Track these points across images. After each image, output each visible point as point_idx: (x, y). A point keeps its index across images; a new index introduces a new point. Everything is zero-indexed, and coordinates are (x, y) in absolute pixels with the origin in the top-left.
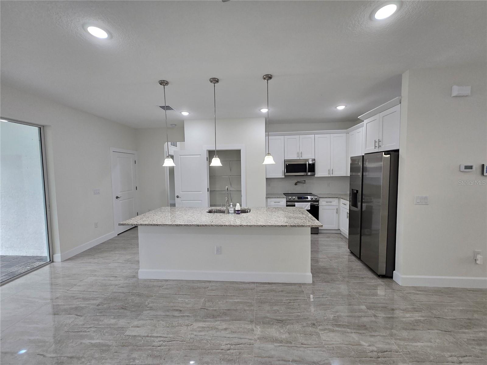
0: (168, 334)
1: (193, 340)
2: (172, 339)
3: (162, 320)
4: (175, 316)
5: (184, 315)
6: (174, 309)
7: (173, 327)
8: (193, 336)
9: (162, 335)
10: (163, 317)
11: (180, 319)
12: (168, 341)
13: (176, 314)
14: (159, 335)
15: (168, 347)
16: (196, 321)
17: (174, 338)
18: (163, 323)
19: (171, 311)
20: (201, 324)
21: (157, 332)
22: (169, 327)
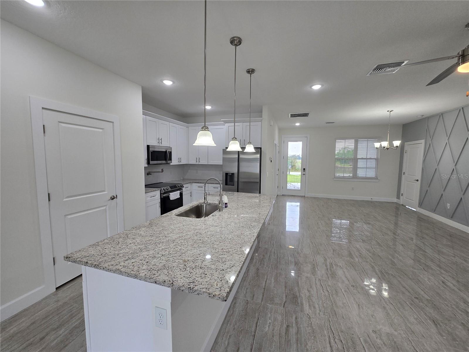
0: (325, 336)
1: (326, 313)
2: (329, 330)
3: (305, 346)
4: (298, 331)
5: (294, 322)
6: (286, 334)
7: (313, 331)
8: (321, 313)
9: (328, 342)
10: (301, 345)
11: (301, 326)
12: (334, 334)
13: (293, 330)
14: (328, 345)
15: (339, 333)
16: (302, 310)
17: (328, 329)
18: (309, 345)
19: (288, 337)
20: (306, 307)
21: (324, 348)
22: (314, 335)
